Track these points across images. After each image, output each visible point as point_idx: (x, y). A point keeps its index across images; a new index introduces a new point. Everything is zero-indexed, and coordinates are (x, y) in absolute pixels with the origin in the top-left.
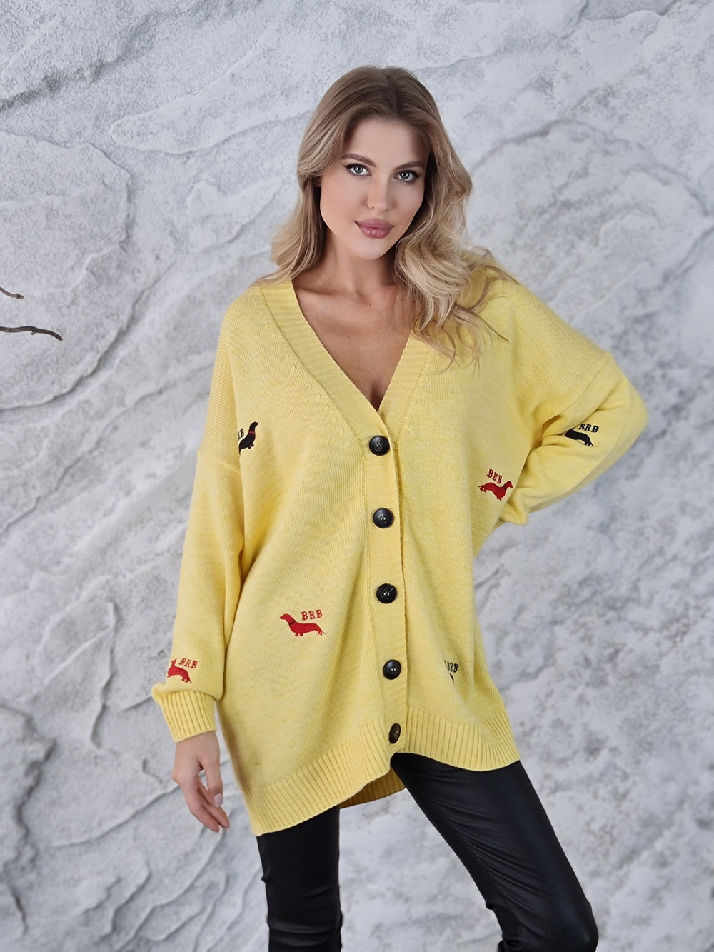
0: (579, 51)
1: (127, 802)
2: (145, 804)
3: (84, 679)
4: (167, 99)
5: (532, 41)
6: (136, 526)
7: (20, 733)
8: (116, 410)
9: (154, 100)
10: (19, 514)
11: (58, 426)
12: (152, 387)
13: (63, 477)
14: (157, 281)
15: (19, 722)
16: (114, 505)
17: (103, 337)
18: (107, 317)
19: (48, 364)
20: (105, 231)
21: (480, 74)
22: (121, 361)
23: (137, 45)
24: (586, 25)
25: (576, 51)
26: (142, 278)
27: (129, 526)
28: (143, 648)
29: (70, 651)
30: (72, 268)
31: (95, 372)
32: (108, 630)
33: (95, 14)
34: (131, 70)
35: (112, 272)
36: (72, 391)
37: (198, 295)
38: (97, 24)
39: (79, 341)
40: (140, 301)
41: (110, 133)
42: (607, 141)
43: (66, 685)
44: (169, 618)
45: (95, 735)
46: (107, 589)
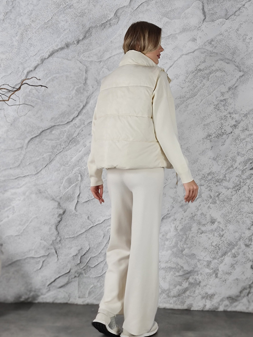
0: (204, 30)
1: (84, 227)
2: (88, 228)
3: (73, 193)
4: (95, 48)
5: (190, 29)
7: (57, 206)
8: (83, 126)
9: (92, 49)
10: (59, 152)
11: (68, 130)
13: (69, 143)
14: (93, 93)
15: (57, 204)
16: (81, 150)
17: (79, 107)
18: (80, 102)
19: (66, 114)
20: (80, 81)
21: (176, 38)
22: (84, 113)
23: (87, 35)
24: (205, 23)
25: (203, 30)
27: (85, 155)
29: (70, 186)
30: (72, 90)
31: (77, 116)
32: (79, 181)
33: (77, 28)
34: (86, 41)
35: (82, 91)
36: (72, 121)
38: (77, 30)
39: (74, 108)
40: (88, 98)
41: (81, 57)
42: (211, 53)
43: (68, 195)
45: (75, 208)
46: (79, 171)
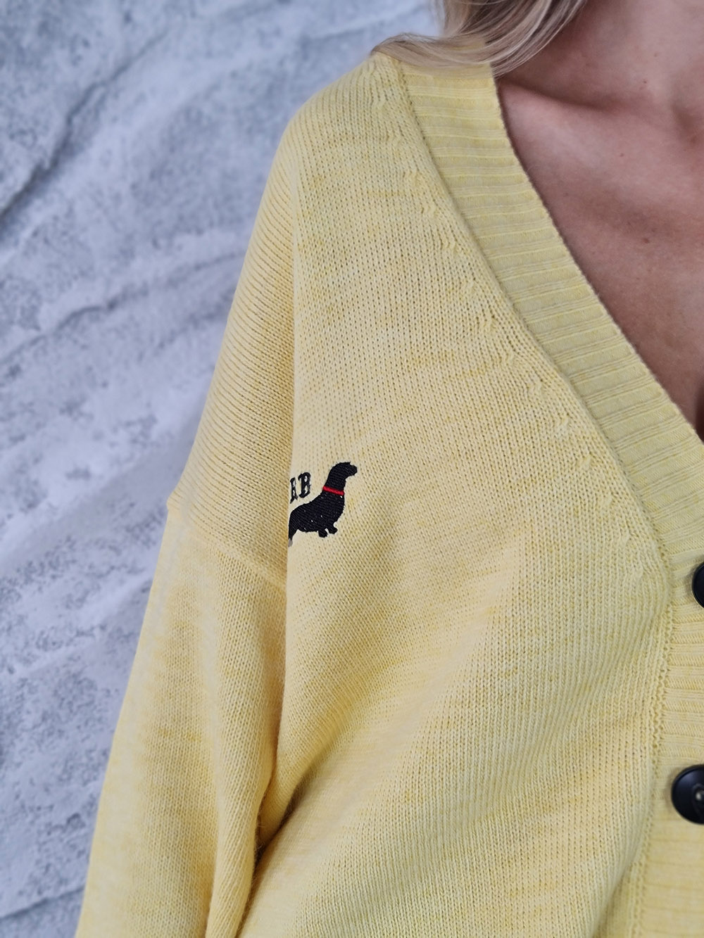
6: (42, 574)
12: (95, 294)
26: (92, 59)
28: (39, 808)
37: (207, 109)
44: (94, 755)
